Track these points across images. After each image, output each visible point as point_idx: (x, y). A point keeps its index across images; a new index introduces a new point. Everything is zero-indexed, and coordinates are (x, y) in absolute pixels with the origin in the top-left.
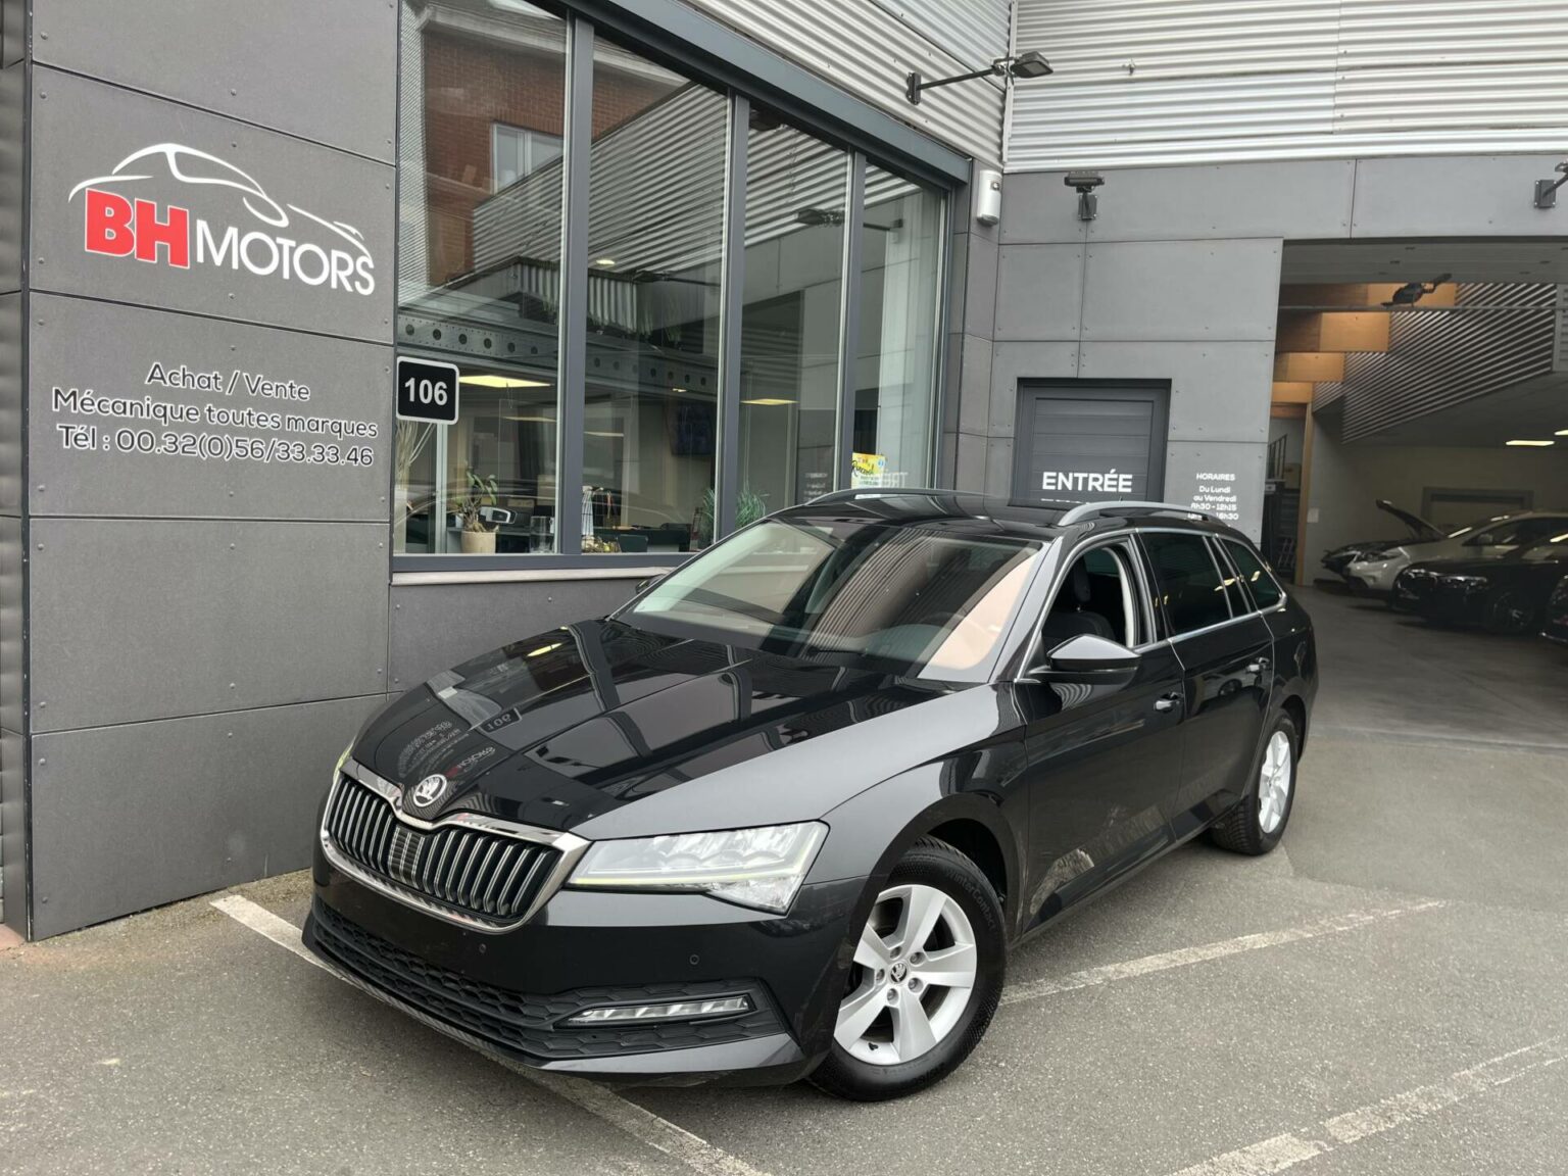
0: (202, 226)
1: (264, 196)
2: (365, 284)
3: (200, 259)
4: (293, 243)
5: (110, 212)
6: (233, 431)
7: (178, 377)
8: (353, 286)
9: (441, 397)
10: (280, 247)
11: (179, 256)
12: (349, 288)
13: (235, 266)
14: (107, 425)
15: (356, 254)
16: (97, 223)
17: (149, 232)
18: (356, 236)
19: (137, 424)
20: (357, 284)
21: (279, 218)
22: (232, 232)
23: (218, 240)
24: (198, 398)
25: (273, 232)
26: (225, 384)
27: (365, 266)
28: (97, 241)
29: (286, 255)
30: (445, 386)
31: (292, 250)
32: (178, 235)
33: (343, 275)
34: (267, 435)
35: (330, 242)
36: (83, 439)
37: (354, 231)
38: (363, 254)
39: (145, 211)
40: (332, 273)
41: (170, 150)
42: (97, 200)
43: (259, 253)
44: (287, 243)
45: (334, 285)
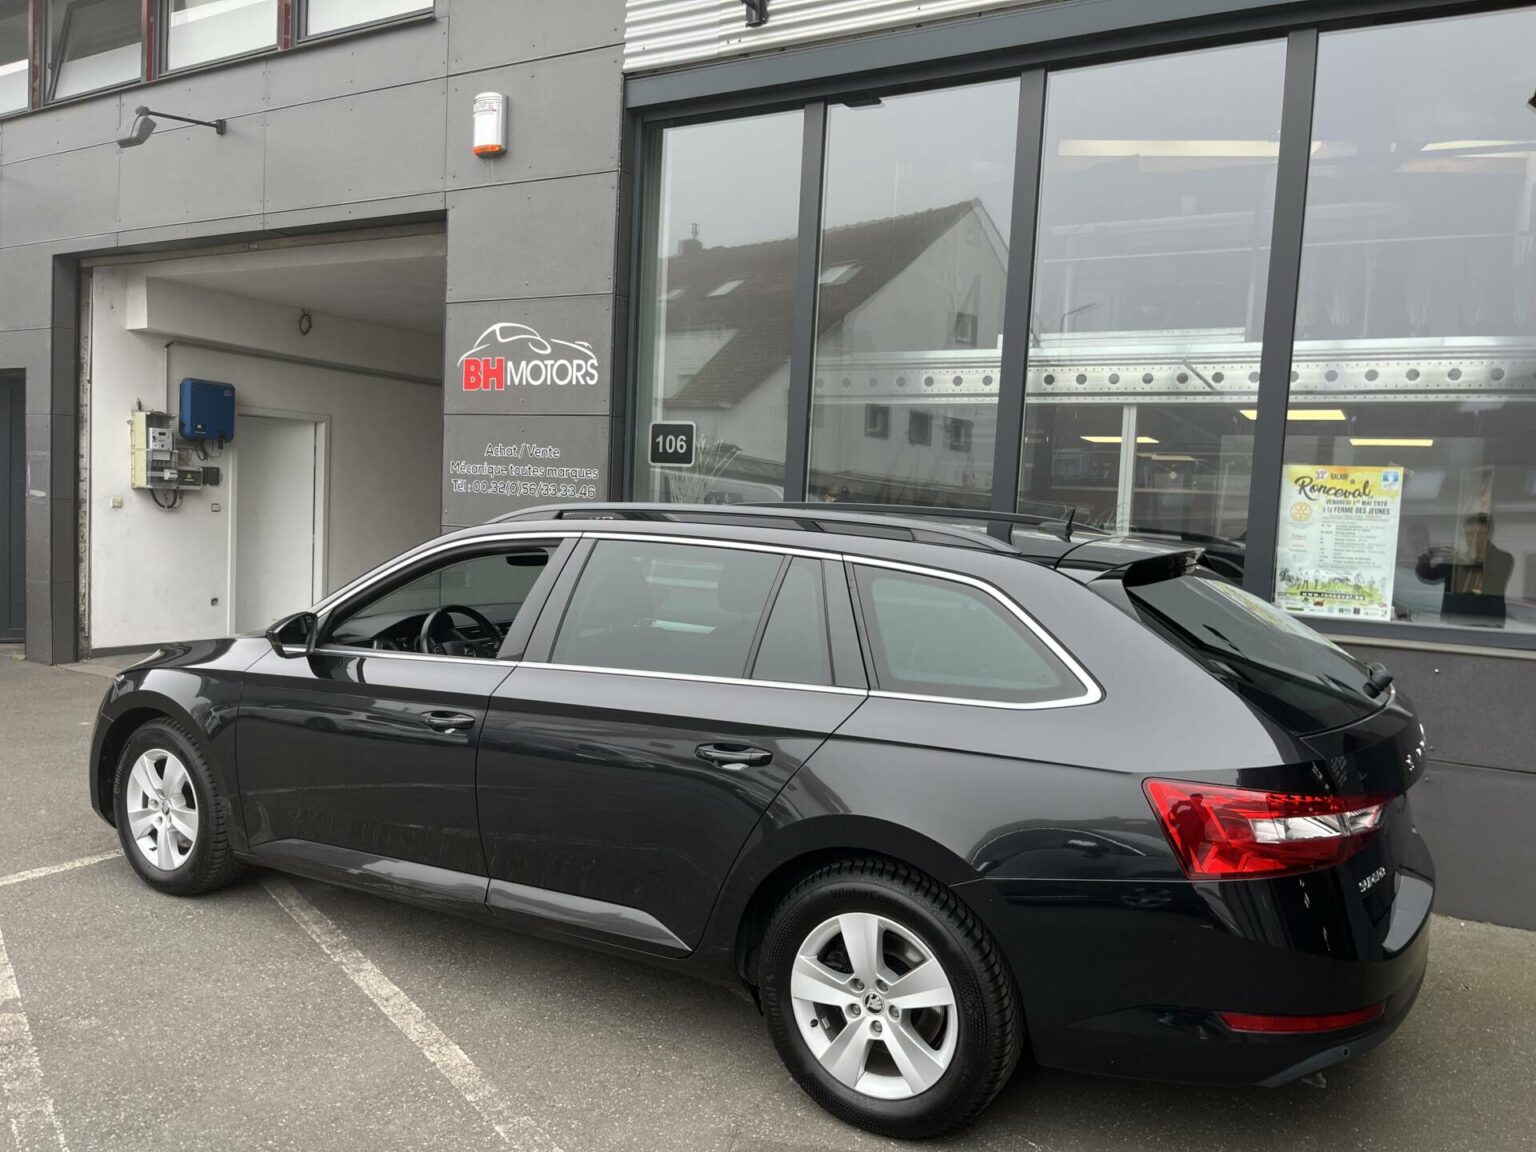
0: (510, 364)
1: (539, 338)
2: (592, 377)
3: (509, 383)
4: (552, 362)
5: (473, 368)
6: (522, 479)
7: (499, 451)
8: (585, 381)
9: (682, 447)
10: (546, 366)
11: (500, 385)
12: (582, 382)
13: (524, 383)
14: (469, 478)
15: (586, 358)
16: (469, 374)
17: (488, 373)
18: (587, 348)
19: (481, 477)
20: (588, 378)
21: (545, 348)
22: (523, 363)
23: (517, 369)
24: (504, 461)
25: (542, 358)
26: (518, 453)
27: (592, 366)
28: (469, 385)
29: (549, 370)
30: (684, 438)
31: (552, 366)
32: (500, 372)
33: (579, 374)
34: (537, 480)
35: (572, 355)
36: (460, 486)
37: (586, 344)
38: (592, 358)
39: (487, 362)
40: (574, 376)
41: (497, 327)
42: (468, 363)
43: (536, 372)
44: (549, 363)
45: (574, 382)
